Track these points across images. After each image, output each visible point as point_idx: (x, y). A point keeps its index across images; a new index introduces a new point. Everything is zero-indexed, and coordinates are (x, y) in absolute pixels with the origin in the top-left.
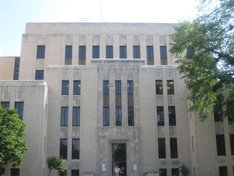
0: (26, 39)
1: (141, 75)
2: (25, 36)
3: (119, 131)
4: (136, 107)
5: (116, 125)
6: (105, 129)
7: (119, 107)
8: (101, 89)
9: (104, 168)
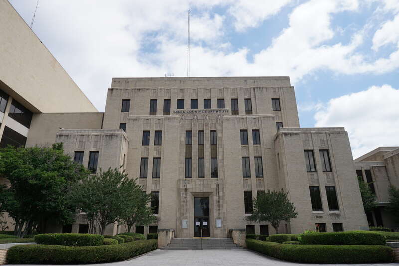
0: (112, 93)
1: (225, 124)
2: (111, 90)
3: (202, 183)
4: (220, 157)
5: (199, 177)
6: (187, 181)
7: (201, 158)
9: (184, 225)
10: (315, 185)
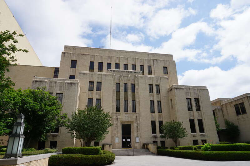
0: (64, 55)
1: (139, 80)
2: (64, 53)
3: (127, 115)
4: (137, 100)
5: (125, 112)
6: (118, 114)
7: (126, 100)
8: (115, 88)
9: (117, 141)
10: (192, 118)
